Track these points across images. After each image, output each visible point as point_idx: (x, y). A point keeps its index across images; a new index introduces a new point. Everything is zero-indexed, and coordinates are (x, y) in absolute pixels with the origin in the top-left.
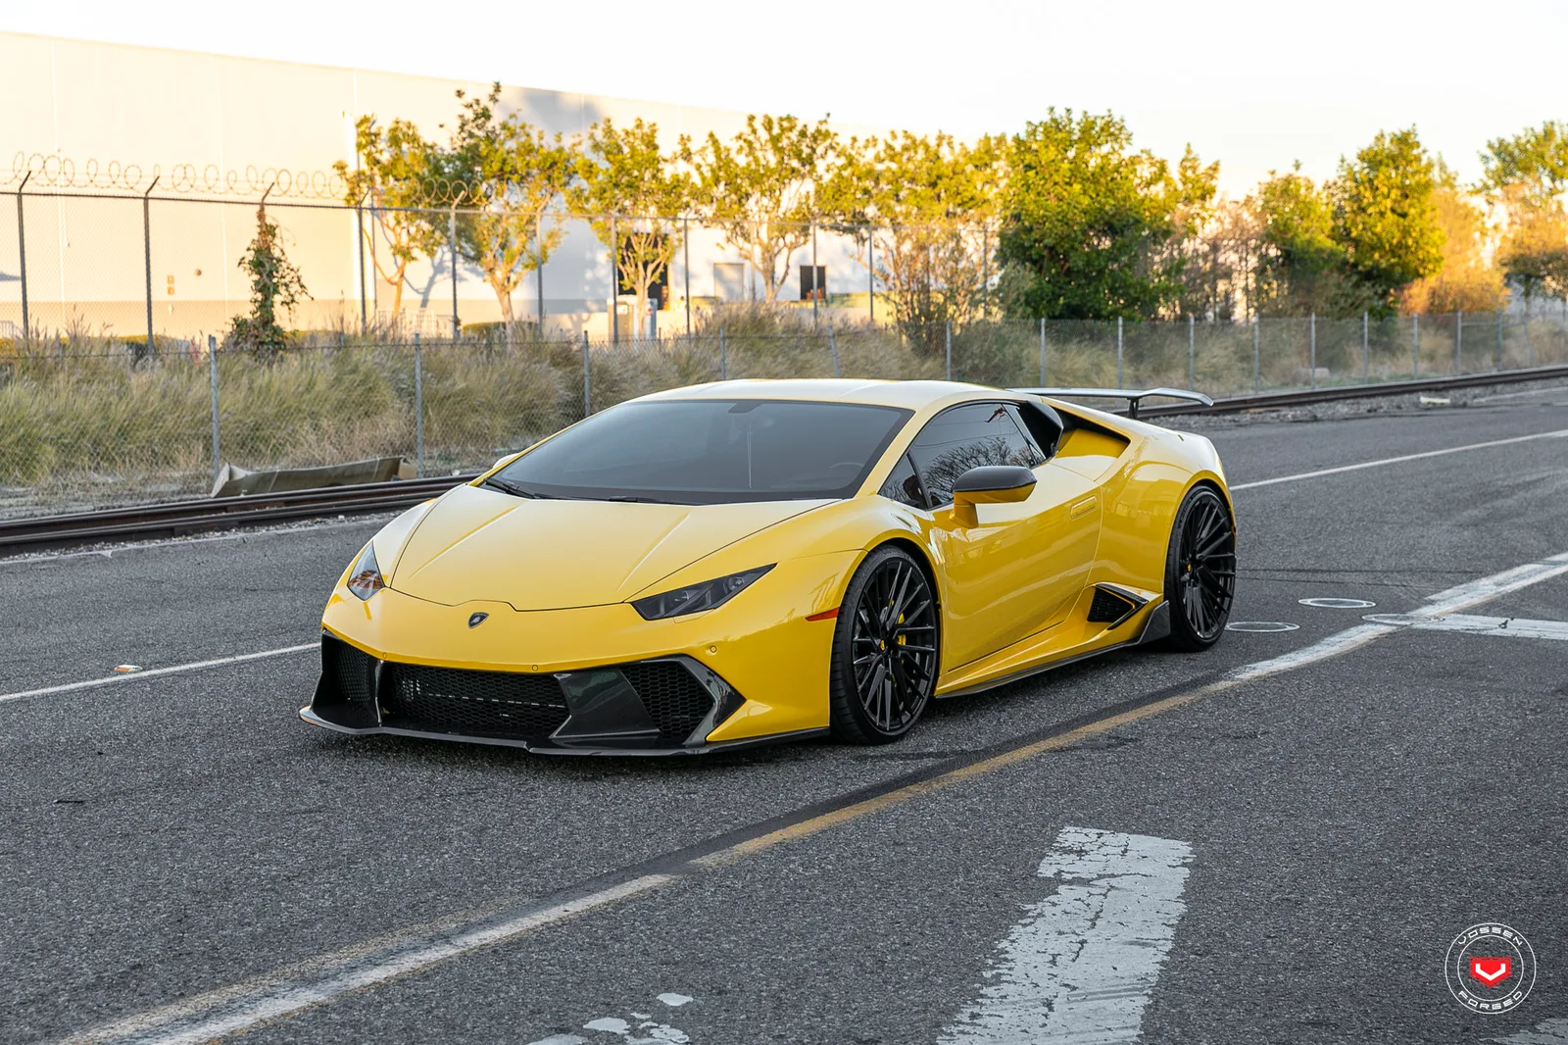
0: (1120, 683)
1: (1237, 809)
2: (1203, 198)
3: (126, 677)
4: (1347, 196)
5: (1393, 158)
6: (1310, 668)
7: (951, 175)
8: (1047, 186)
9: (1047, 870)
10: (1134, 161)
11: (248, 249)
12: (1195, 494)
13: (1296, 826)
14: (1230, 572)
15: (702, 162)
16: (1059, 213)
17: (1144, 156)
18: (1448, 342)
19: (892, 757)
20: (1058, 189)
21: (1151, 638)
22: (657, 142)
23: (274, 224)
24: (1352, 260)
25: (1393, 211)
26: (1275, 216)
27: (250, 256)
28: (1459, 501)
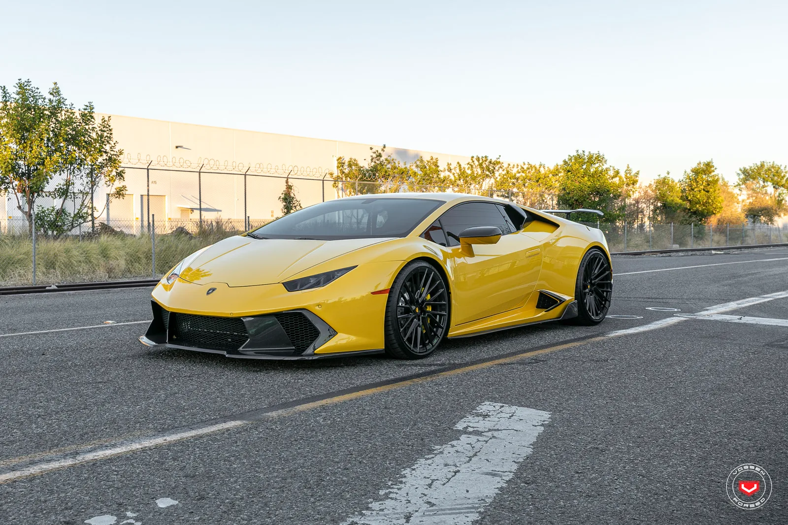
0: (549, 336)
1: (584, 395)
2: (633, 184)
3: (108, 325)
4: (687, 185)
5: (704, 171)
6: (644, 333)
7: (544, 178)
8: (575, 178)
9: (460, 426)
10: (607, 170)
11: (282, 194)
12: (591, 252)
13: (615, 405)
14: (609, 290)
15: (455, 172)
16: (579, 188)
17: (611, 168)
18: (725, 238)
19: (416, 365)
20: (579, 179)
21: (566, 318)
22: (438, 164)
23: (292, 185)
24: (689, 208)
25: (704, 190)
26: (660, 191)
27: (283, 196)
28: (724, 278)
